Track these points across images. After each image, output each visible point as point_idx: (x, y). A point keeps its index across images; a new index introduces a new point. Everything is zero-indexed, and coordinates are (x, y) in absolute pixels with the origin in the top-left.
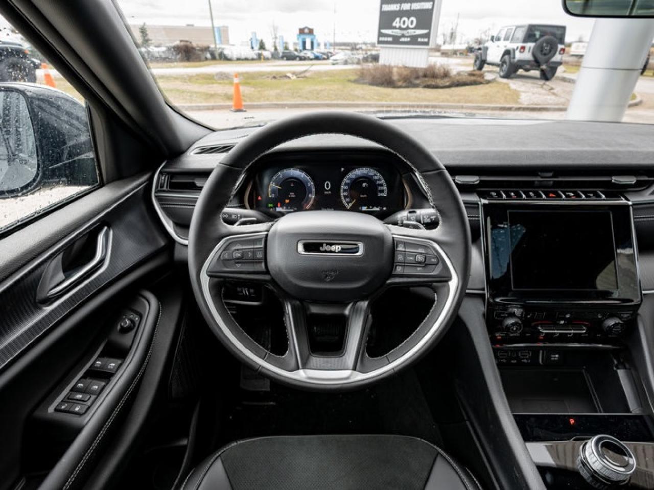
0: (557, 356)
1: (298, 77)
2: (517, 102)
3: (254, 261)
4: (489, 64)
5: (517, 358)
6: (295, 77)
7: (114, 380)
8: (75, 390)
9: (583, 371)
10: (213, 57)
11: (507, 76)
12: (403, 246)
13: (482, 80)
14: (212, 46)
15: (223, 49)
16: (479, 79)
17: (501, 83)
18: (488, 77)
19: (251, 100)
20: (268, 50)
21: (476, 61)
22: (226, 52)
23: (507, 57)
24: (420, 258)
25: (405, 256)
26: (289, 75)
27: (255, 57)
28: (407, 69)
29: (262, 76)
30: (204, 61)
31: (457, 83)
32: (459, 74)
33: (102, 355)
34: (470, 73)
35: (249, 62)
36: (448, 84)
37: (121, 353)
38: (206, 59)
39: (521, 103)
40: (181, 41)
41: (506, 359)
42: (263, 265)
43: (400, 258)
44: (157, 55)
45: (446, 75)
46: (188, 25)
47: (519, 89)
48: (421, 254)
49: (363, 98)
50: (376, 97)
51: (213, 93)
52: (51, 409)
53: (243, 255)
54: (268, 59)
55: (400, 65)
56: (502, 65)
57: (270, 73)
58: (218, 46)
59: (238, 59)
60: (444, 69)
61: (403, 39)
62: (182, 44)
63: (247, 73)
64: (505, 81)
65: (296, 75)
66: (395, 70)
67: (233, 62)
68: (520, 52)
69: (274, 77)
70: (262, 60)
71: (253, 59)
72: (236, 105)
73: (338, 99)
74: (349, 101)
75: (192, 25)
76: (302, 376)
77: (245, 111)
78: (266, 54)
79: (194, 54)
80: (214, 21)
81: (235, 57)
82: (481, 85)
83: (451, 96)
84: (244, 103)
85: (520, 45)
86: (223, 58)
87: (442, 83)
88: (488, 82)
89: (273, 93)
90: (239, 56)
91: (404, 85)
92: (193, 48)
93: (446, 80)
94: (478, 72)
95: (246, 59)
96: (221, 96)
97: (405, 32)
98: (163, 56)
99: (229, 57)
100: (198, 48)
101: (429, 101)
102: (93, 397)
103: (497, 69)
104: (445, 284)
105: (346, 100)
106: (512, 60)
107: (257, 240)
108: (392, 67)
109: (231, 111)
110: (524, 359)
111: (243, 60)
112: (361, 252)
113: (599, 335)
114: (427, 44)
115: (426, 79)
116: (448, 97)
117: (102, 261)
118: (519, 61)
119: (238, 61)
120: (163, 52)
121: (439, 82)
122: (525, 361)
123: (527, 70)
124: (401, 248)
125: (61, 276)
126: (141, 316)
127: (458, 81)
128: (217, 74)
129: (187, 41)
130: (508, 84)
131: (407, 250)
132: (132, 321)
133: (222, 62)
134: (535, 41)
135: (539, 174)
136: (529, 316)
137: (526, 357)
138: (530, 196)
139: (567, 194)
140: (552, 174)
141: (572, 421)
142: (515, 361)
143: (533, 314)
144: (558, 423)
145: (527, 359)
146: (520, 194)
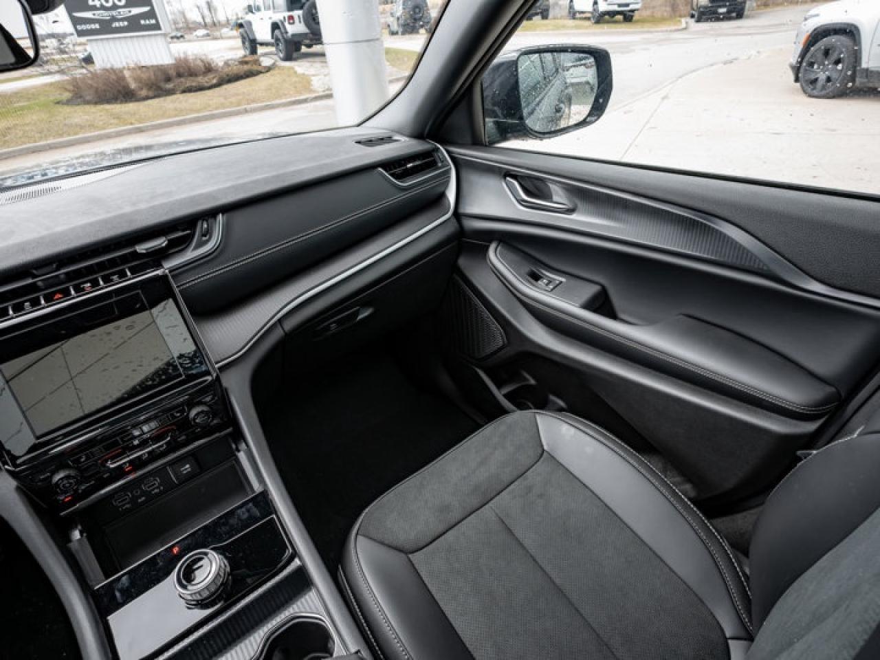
0: (188, 466)
2: (311, 91)
4: (262, 44)
5: (144, 493)
9: (234, 462)
11: (288, 58)
13: (260, 69)
16: (255, 68)
17: (283, 68)
18: (266, 62)
21: (244, 43)
23: (277, 32)
28: (144, 69)
31: (227, 78)
32: (227, 64)
34: (240, 60)
36: (215, 81)
39: (314, 91)
45: (209, 69)
47: (306, 73)
49: (92, 126)
50: (112, 121)
55: (132, 65)
56: (278, 45)
60: (202, 61)
61: (116, 24)
64: (288, 64)
66: (127, 74)
68: (290, 23)
73: (46, 137)
82: (261, 75)
83: (226, 98)
85: (287, 14)
87: (207, 82)
88: (268, 69)
91: (151, 94)
93: (210, 76)
94: (250, 58)
97: (114, 13)
101: (198, 111)
103: (273, 49)
105: (61, 135)
106: (285, 35)
108: (121, 71)
110: (153, 490)
113: (198, 430)
114: (157, 27)
115: (182, 79)
116: (222, 100)
118: (293, 35)
121: (202, 80)
122: (156, 491)
123: (309, 46)
127: (228, 75)
130: (292, 68)
134: (301, 8)
135: (35, 272)
136: (82, 460)
137: (155, 486)
138: (23, 309)
139: (82, 286)
140: (54, 266)
141: (176, 550)
142: (143, 498)
143: (87, 455)
144: (158, 563)
145: (157, 488)
146: (8, 311)
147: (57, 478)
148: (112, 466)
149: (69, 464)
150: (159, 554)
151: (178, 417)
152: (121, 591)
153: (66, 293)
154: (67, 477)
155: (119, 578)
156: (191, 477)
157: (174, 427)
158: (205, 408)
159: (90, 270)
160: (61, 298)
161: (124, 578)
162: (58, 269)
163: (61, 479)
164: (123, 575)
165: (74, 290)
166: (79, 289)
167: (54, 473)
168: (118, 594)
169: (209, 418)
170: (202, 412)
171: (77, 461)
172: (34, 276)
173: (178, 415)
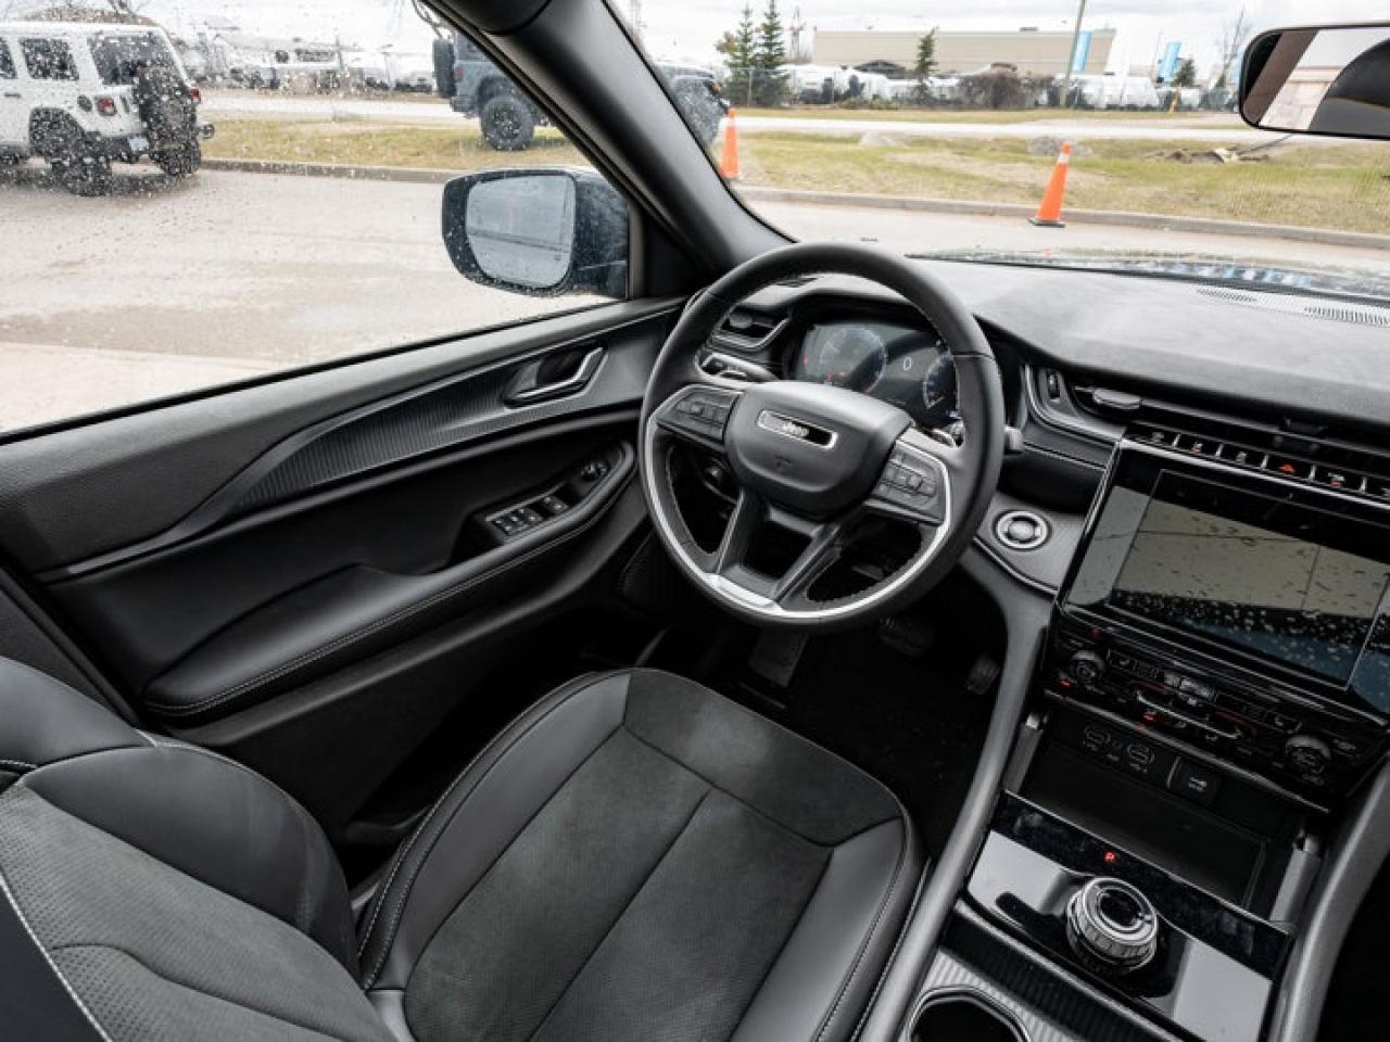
0: (1202, 783)
1: (1244, 159)
3: (712, 423)
5: (1122, 754)
6: (1235, 157)
7: (551, 521)
8: (516, 513)
9: (1263, 845)
10: (1054, 102)
12: (900, 457)
14: (1060, 76)
15: (1083, 83)
19: (1085, 202)
20: (1198, 86)
22: (1087, 90)
24: (914, 481)
25: (897, 472)
26: (1221, 151)
27: (1156, 102)
29: (1148, 149)
30: (1030, 109)
33: (557, 495)
35: (1139, 114)
37: (572, 499)
38: (1037, 105)
40: (995, 65)
41: (1097, 745)
42: (721, 430)
43: (889, 473)
44: (936, 95)
46: (1024, 29)
48: (919, 476)
51: (1006, 180)
52: (489, 519)
53: (702, 411)
54: (1189, 108)
57: (1167, 145)
58: (1073, 77)
59: (1110, 107)
62: (995, 71)
63: (1112, 141)
65: (1239, 154)
67: (1096, 113)
69: (1178, 156)
70: (1172, 109)
71: (1148, 108)
72: (1043, 212)
74: (1361, 230)
75: (1034, 29)
76: (715, 582)
77: (1061, 226)
78: (1190, 95)
79: (1013, 92)
80: (1084, 19)
81: (1106, 101)
84: (1064, 209)
86: (1078, 103)
89: (1145, 191)
90: (1115, 100)
92: (1016, 81)
95: (1132, 108)
96: (1019, 188)
98: (948, 97)
99: (1090, 102)
100: (1026, 81)
102: (526, 526)
104: (933, 528)
107: (724, 398)
109: (1031, 222)
110: (1136, 762)
111: (1122, 109)
112: (831, 444)
113: (1280, 766)
117: (581, 385)
119: (1111, 113)
120: (951, 89)
122: (1137, 767)
124: (896, 461)
125: (533, 382)
126: (609, 470)
128: (1035, 141)
129: (1008, 66)
131: (904, 466)
132: (598, 471)
133: (1070, 112)
135: (1288, 422)
136: (1123, 663)
137: (1141, 760)
138: (1234, 458)
139: (1330, 475)
140: (1321, 428)
141: (1110, 857)
142: (1116, 759)
143: (1132, 662)
144: (1079, 845)
145: (1141, 765)
146: (1216, 450)
147: (1083, 656)
148: (1141, 699)
149: (1106, 652)
150: (1091, 837)
151: (1275, 726)
152: (1024, 823)
153: (1302, 471)
154: (1092, 664)
155: (1034, 810)
156: (1193, 798)
157: (1254, 731)
158: (1326, 752)
159: (1359, 461)
160: (1288, 473)
161: (1037, 817)
162: (1320, 435)
163: (1085, 661)
164: (1041, 813)
165: (1316, 474)
166: (1322, 477)
167: (1087, 648)
168: (1019, 823)
169: (1317, 768)
170: (1316, 752)
171: (1116, 660)
172: (1283, 427)
173: (1280, 724)
